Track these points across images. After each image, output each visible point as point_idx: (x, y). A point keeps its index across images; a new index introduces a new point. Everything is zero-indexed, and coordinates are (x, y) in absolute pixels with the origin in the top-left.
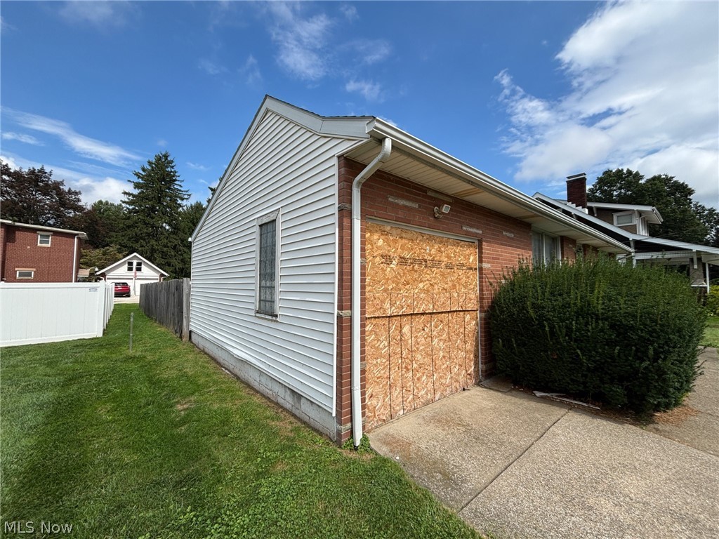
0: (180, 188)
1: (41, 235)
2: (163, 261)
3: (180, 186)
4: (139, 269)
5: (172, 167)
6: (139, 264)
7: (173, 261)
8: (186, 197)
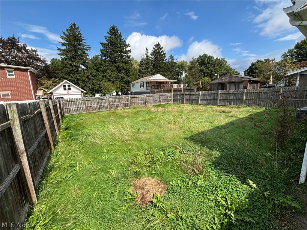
0: (85, 44)
1: (7, 71)
2: (83, 85)
3: (85, 43)
4: (70, 89)
5: (79, 31)
6: (69, 86)
7: (88, 84)
8: (89, 49)
